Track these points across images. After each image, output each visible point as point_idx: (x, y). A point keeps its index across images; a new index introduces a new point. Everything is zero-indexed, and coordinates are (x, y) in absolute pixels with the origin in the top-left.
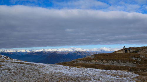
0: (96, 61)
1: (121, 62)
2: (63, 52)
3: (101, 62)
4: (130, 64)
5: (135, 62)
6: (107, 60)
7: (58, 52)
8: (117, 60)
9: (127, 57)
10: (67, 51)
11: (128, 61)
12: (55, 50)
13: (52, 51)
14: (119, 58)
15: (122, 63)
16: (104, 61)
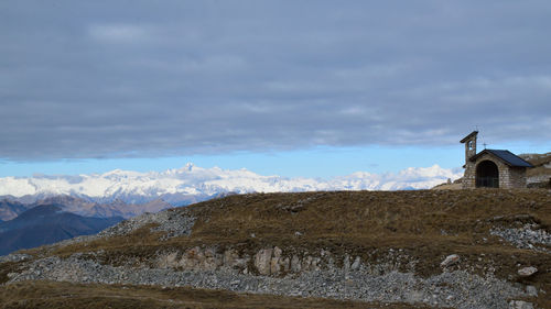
0: (192, 257)
1: (403, 270)
2: (120, 201)
3: (240, 268)
4: (475, 289)
5: (529, 271)
6: (284, 254)
7: (84, 200)
8: (371, 254)
9: (465, 219)
10: (153, 191)
11: (469, 259)
12: (59, 188)
13: (31, 191)
14: (390, 228)
15: (410, 277)
16: (262, 260)
